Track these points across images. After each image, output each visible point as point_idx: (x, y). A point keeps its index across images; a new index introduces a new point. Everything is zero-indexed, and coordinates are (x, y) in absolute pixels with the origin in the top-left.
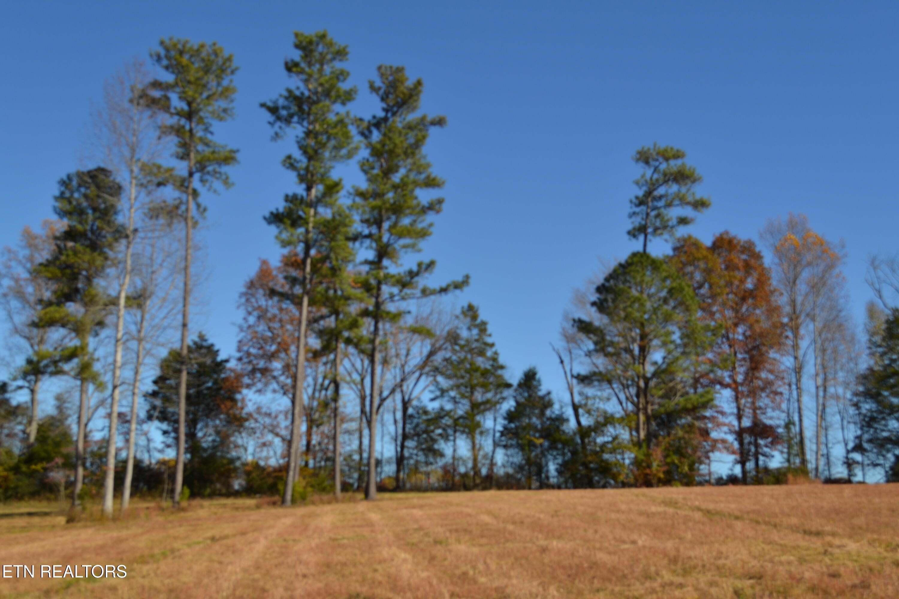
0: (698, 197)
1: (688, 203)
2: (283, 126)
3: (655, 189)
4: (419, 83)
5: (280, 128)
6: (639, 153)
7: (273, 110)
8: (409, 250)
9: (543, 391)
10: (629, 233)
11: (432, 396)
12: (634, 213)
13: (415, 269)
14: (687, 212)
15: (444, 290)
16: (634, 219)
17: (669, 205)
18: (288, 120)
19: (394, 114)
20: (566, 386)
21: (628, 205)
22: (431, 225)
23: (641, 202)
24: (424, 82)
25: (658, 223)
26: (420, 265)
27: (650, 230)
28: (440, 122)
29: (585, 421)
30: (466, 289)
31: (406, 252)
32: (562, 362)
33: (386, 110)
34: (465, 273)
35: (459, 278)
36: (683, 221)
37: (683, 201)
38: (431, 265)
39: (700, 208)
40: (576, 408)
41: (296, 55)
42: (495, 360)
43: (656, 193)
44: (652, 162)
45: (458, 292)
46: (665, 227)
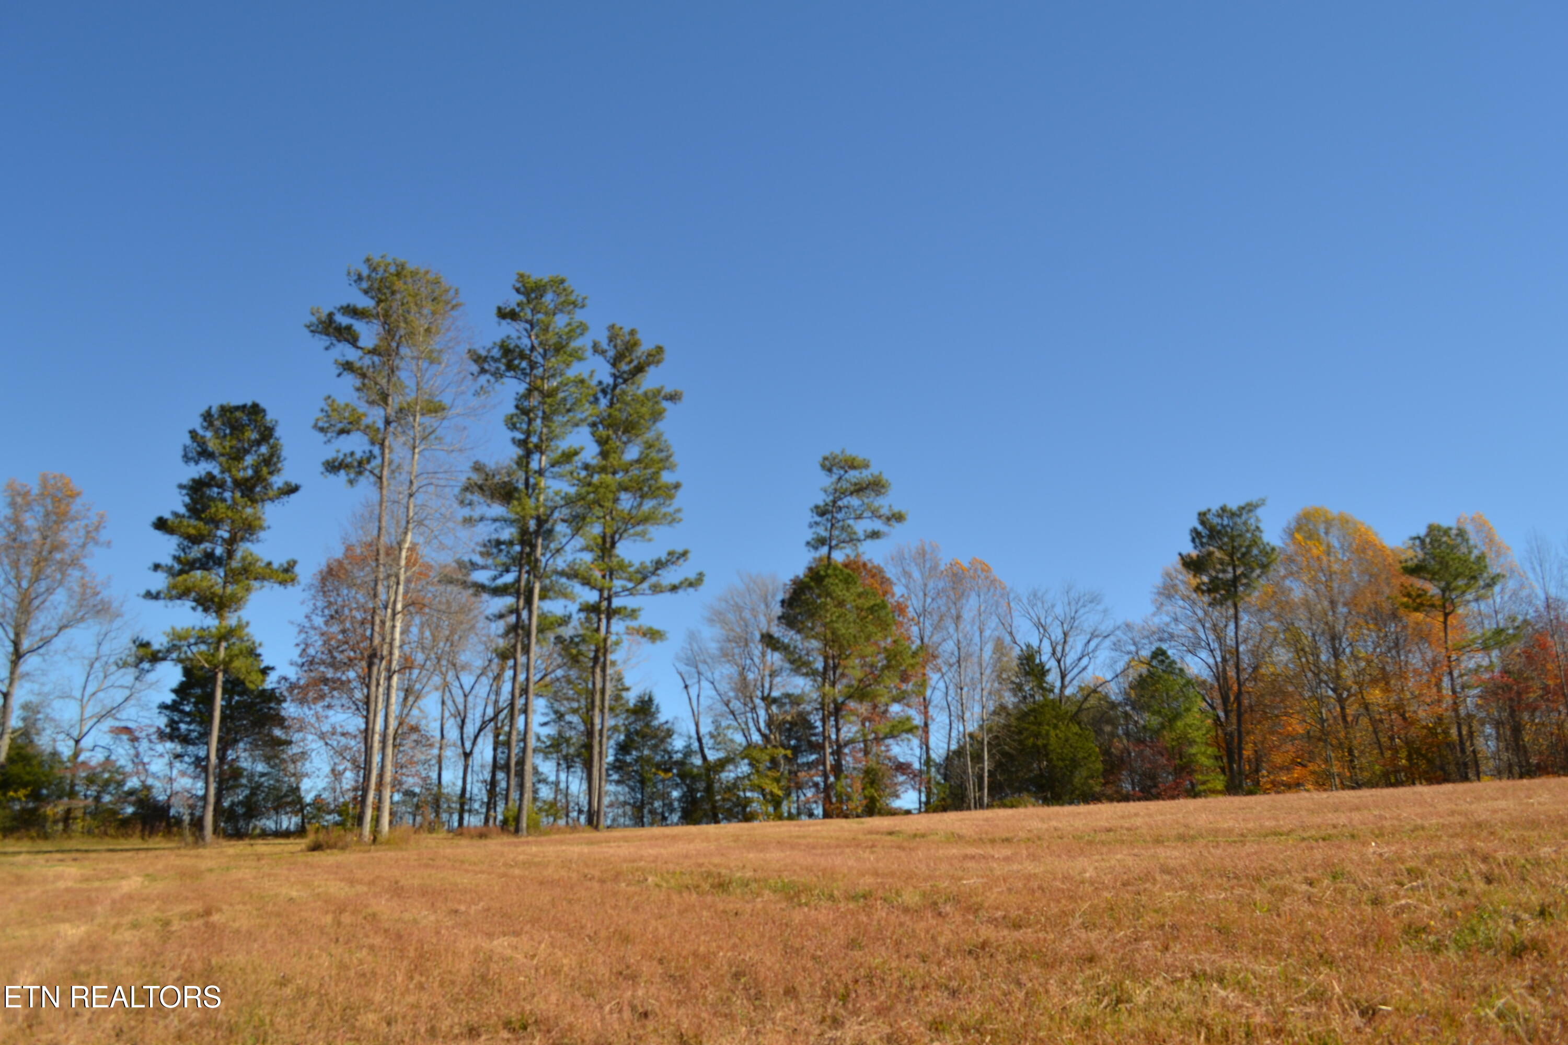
0: (896, 509)
1: (880, 517)
2: (492, 380)
3: (841, 499)
4: (660, 350)
5: (488, 381)
6: (825, 459)
7: (478, 359)
8: (638, 538)
9: (662, 717)
10: (808, 543)
11: (545, 719)
12: (817, 523)
13: (664, 557)
14: (878, 525)
15: (674, 588)
16: (813, 530)
17: (859, 517)
18: (497, 375)
19: (625, 381)
20: (690, 714)
21: (810, 513)
22: (679, 511)
23: (821, 512)
24: (667, 349)
25: (844, 536)
26: (670, 554)
27: (834, 543)
28: (673, 397)
29: (712, 756)
30: (702, 588)
31: (635, 541)
32: (686, 687)
33: (615, 377)
34: (698, 571)
35: (692, 576)
36: (875, 535)
37: (876, 514)
38: (684, 554)
39: (893, 522)
40: (699, 740)
41: (513, 300)
42: (620, 679)
43: (840, 503)
44: (835, 470)
45: (691, 590)
46: (851, 540)
